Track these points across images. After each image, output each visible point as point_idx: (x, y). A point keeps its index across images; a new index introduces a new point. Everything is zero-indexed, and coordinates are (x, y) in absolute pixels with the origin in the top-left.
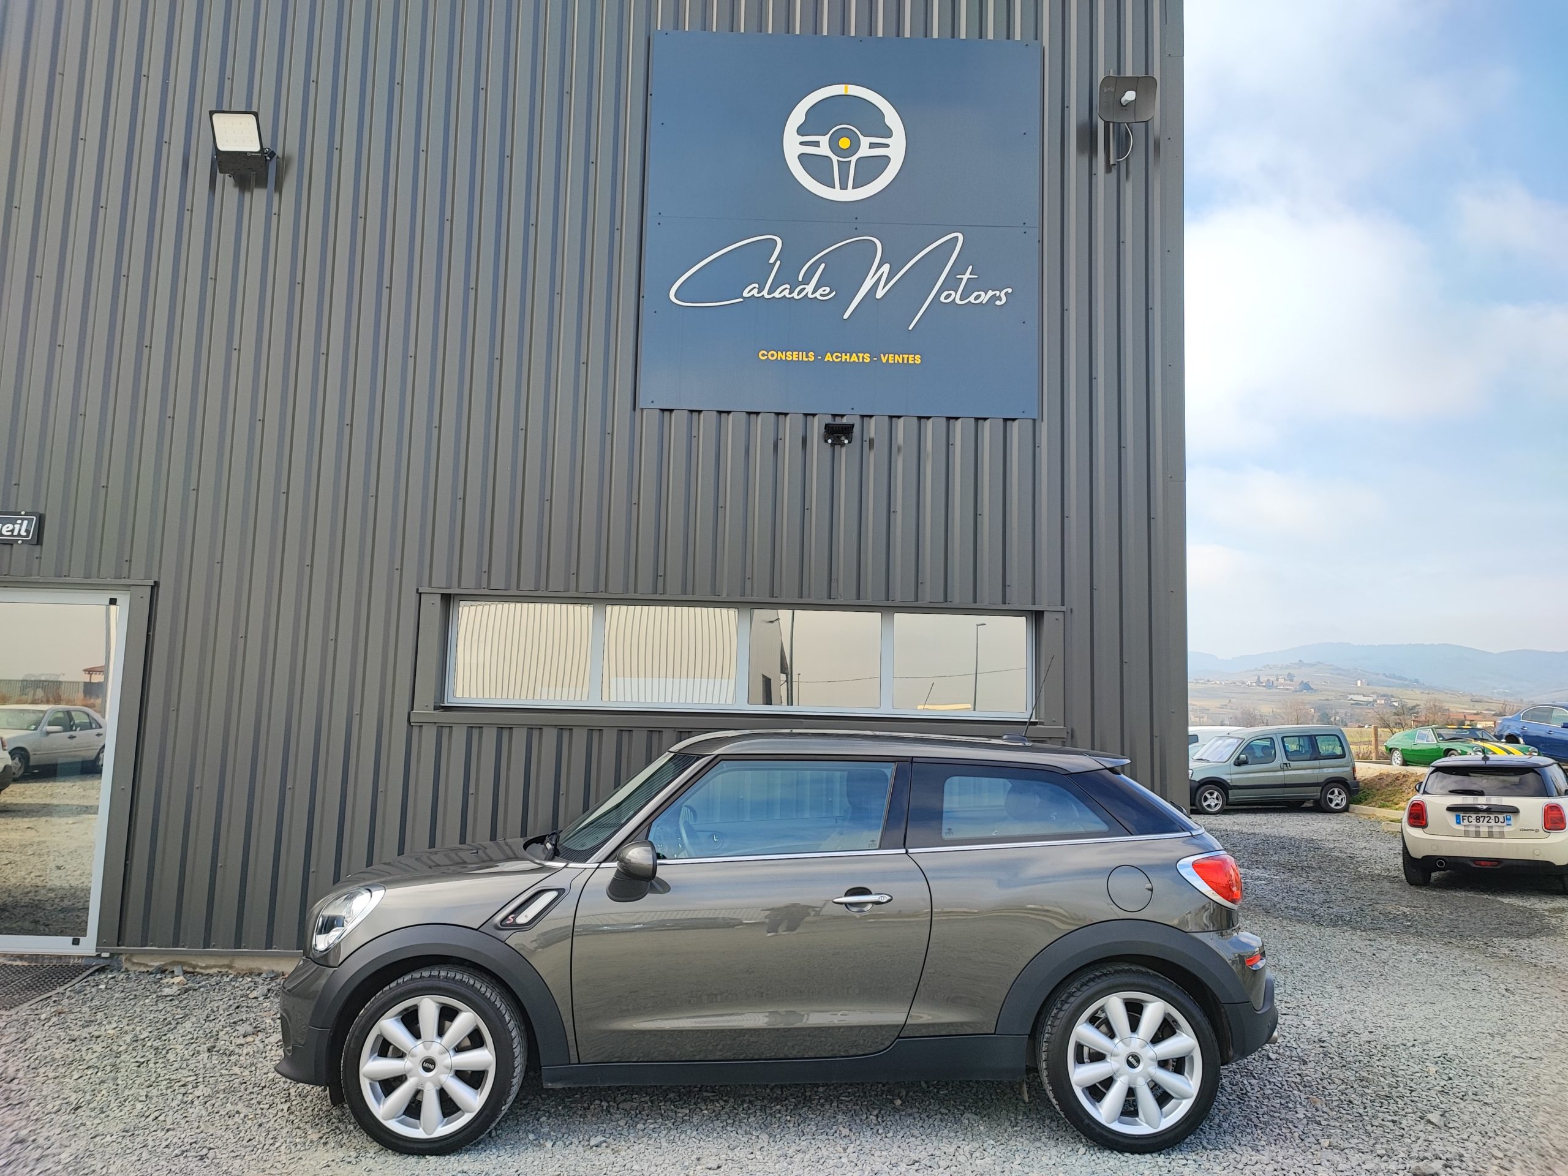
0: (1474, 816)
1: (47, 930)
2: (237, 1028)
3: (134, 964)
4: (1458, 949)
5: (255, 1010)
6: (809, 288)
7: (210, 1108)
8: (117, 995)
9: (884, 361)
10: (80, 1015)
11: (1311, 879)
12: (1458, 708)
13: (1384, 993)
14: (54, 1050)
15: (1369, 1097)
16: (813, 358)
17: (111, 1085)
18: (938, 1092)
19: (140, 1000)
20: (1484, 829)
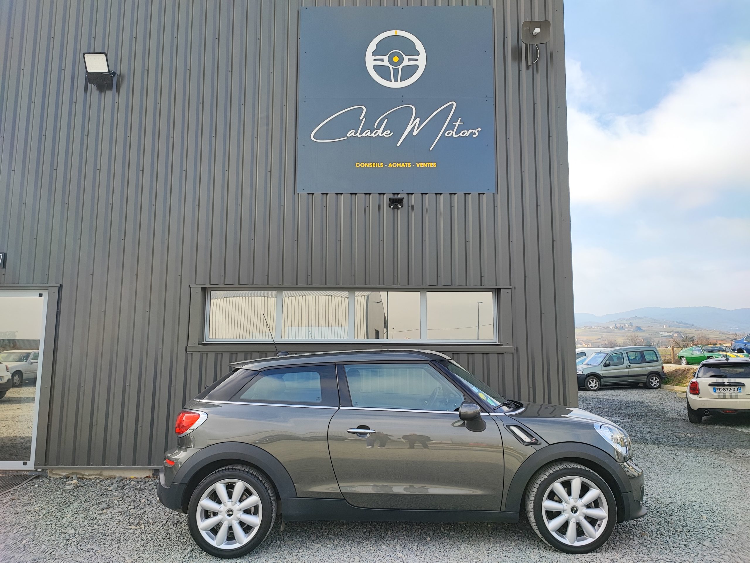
0: (722, 388)
1: (16, 458)
2: (100, 505)
3: (53, 474)
4: (716, 455)
5: (110, 496)
6: (380, 131)
7: (79, 547)
8: (43, 490)
9: (418, 166)
10: (23, 501)
11: (642, 421)
12: (713, 337)
13: (679, 478)
14: (7, 519)
15: (672, 532)
16: (383, 166)
17: (31, 536)
18: (449, 533)
19: (54, 492)
20: (728, 395)
